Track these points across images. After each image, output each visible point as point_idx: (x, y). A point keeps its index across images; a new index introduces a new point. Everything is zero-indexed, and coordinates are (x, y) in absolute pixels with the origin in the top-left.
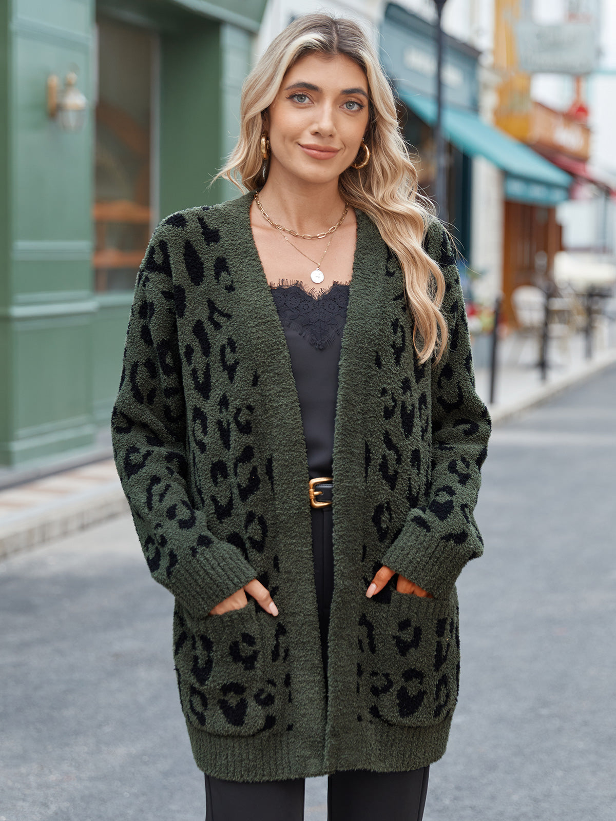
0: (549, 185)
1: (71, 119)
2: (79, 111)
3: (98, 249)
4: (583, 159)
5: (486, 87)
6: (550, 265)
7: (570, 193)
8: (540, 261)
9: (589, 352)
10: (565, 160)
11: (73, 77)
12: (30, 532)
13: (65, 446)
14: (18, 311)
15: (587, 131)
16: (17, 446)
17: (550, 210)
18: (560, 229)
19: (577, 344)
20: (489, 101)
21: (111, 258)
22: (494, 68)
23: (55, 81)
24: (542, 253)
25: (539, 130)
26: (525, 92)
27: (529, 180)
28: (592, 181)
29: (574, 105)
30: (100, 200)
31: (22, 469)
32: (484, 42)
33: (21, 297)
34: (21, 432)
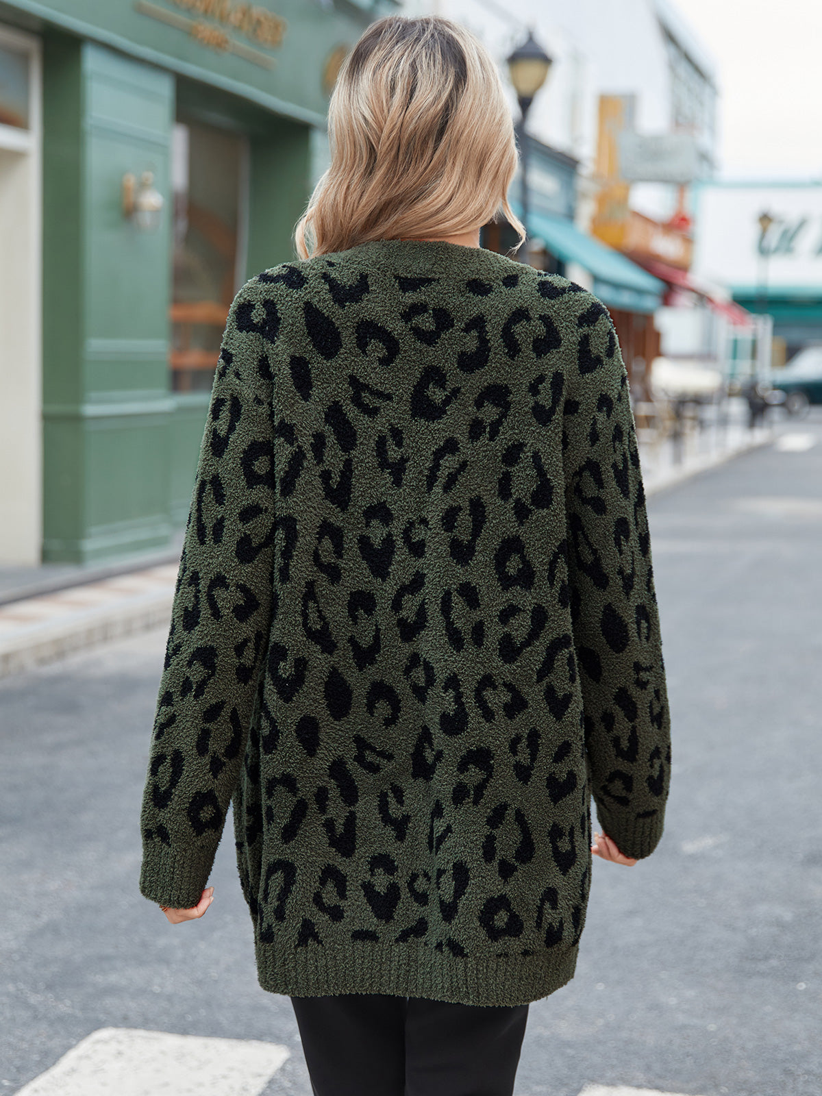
0: (639, 292)
1: (146, 219)
2: (156, 212)
3: (180, 350)
4: (683, 268)
5: (584, 196)
6: (648, 370)
7: (667, 298)
8: (638, 366)
9: (678, 458)
10: (663, 269)
11: (149, 175)
12: (90, 632)
13: (139, 546)
14: (90, 410)
15: (688, 241)
16: (89, 545)
17: (648, 318)
18: (658, 336)
19: (666, 449)
20: (586, 210)
21: (194, 358)
22: (595, 177)
23: (131, 180)
24: (640, 358)
25: (635, 238)
26: (624, 201)
27: (617, 286)
28: (692, 290)
29: (677, 216)
30: (176, 301)
31: (93, 567)
32: (586, 151)
33: (93, 395)
34: (93, 530)
